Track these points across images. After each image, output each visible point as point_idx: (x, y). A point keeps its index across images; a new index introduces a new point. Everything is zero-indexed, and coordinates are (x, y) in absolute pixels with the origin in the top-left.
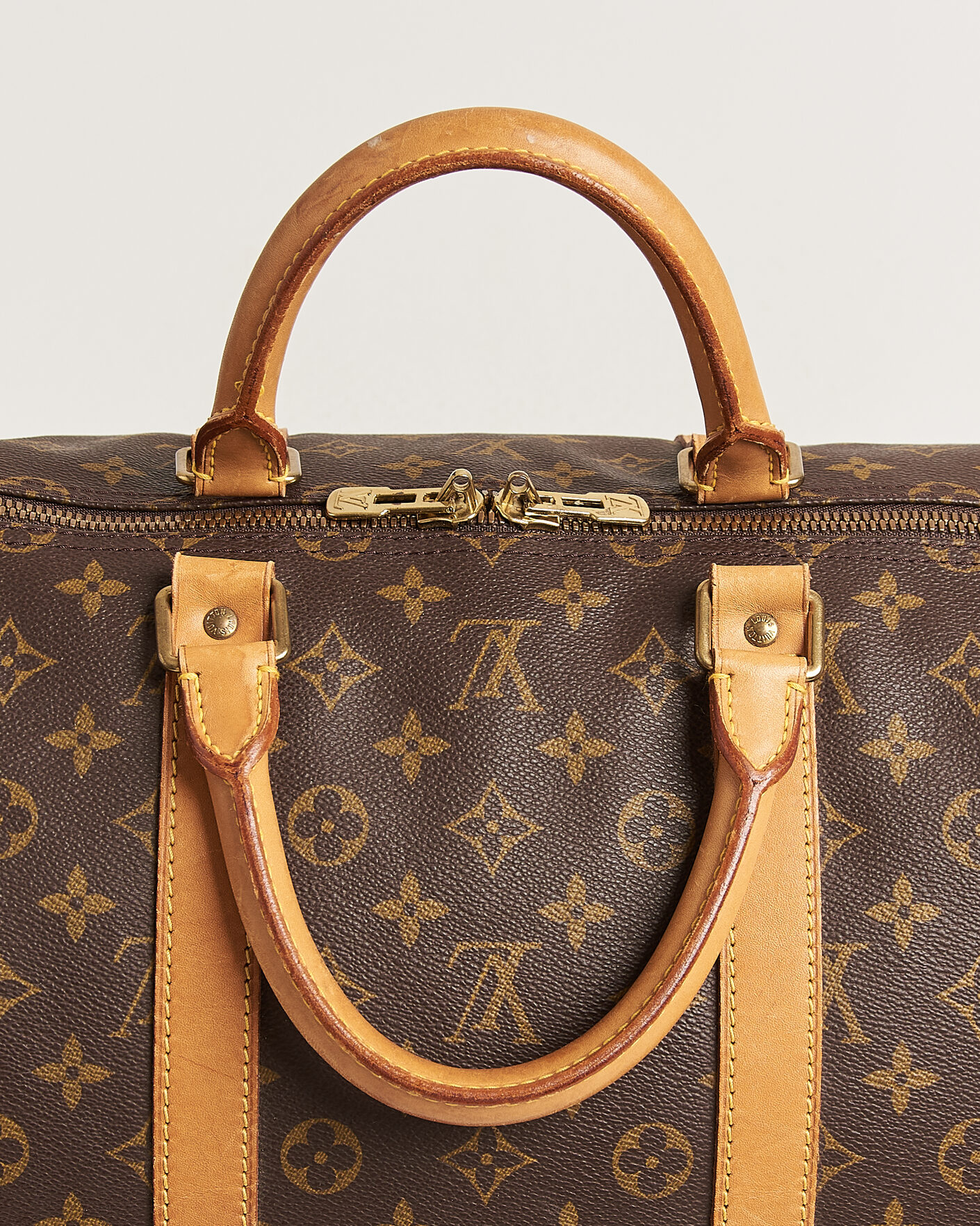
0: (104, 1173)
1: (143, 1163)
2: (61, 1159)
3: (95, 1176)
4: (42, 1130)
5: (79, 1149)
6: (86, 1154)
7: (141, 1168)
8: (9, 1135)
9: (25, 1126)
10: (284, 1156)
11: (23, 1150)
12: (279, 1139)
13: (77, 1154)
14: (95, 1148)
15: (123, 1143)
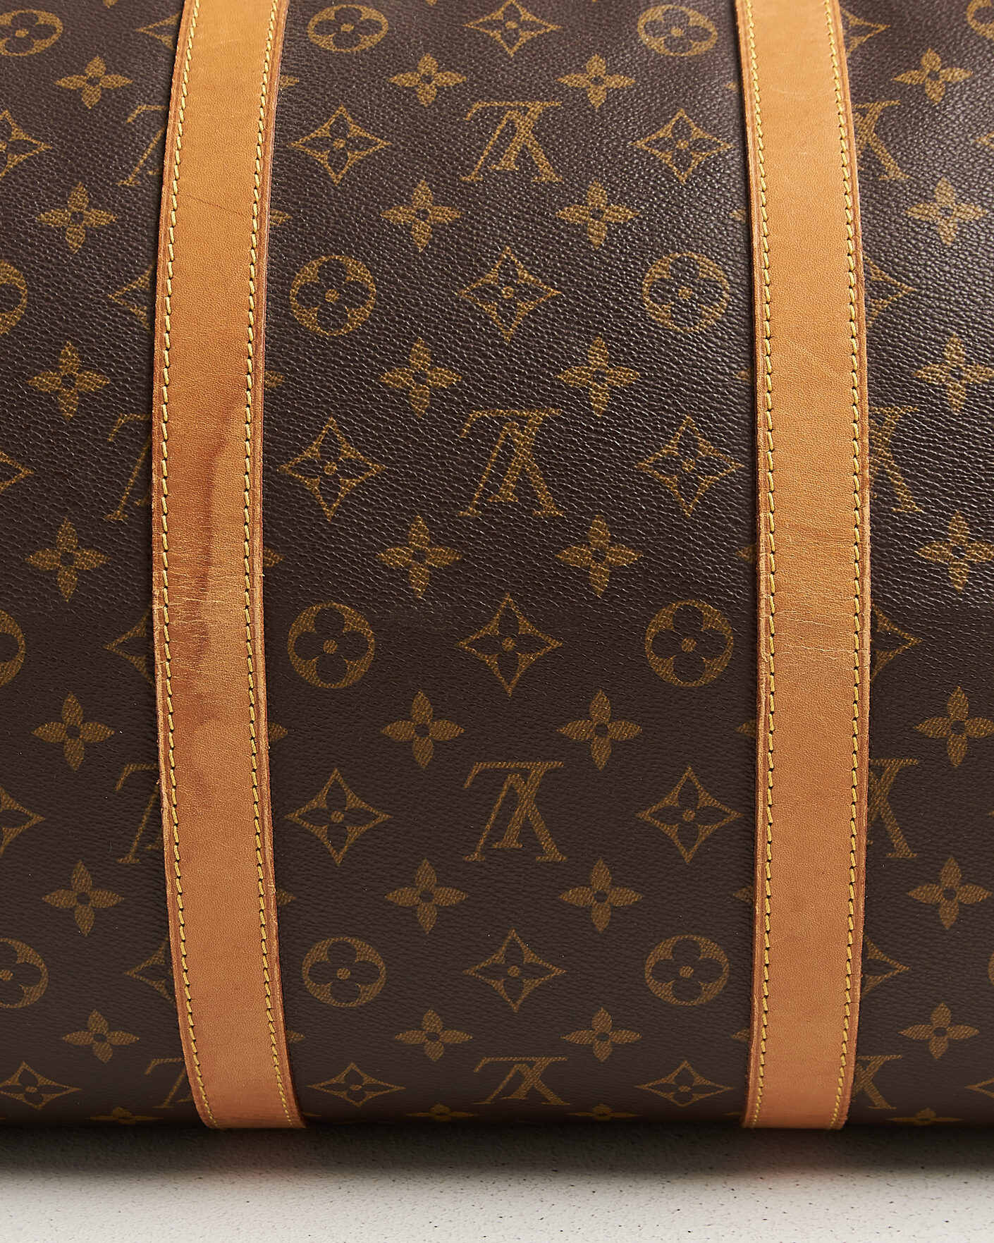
0: (105, 318)
1: (145, 308)
2: (60, 304)
3: (95, 321)
4: (42, 274)
5: (79, 293)
6: (87, 298)
7: (142, 314)
8: (8, 281)
9: (25, 271)
10: (293, 296)
11: (21, 296)
12: (288, 279)
13: (77, 298)
14: (96, 292)
15: (125, 286)
